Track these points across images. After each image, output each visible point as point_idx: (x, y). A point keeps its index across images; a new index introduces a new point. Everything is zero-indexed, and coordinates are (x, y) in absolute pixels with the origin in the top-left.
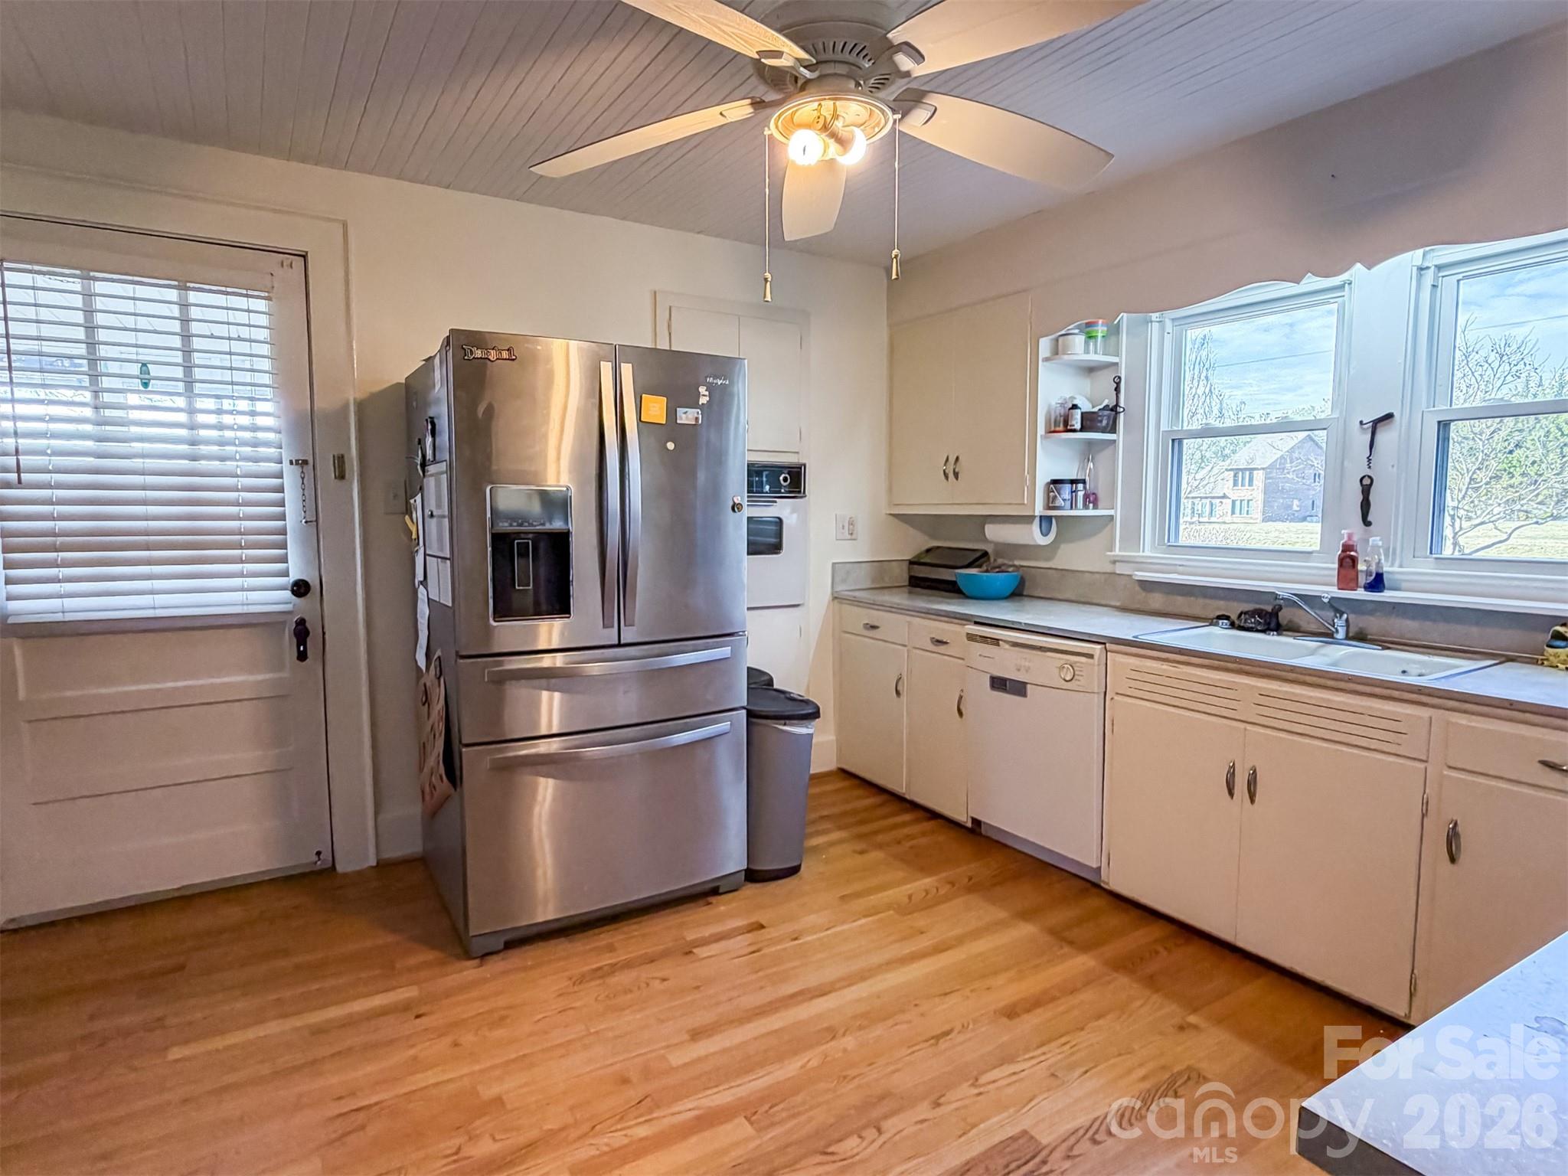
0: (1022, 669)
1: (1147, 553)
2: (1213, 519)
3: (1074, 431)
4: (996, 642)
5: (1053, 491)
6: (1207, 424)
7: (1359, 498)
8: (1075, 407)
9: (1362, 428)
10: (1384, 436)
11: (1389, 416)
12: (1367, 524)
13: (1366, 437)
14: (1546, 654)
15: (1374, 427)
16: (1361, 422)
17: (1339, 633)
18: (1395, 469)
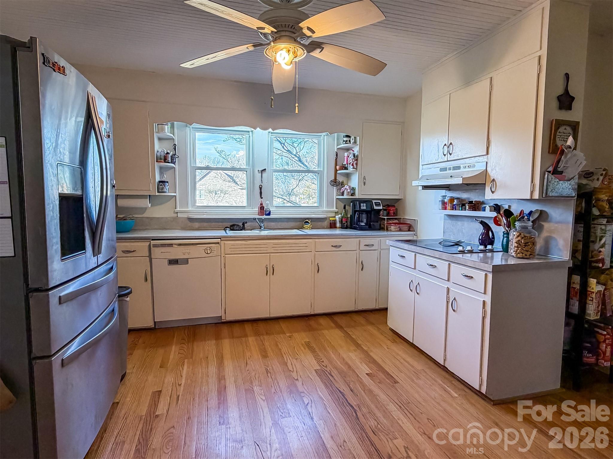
0: (186, 254)
1: (190, 209)
2: (201, 199)
3: (169, 163)
4: (171, 245)
5: (162, 186)
6: (208, 165)
7: (259, 191)
8: (168, 153)
9: (259, 172)
10: (264, 175)
11: (265, 169)
12: (262, 198)
13: (260, 174)
14: (304, 226)
15: (262, 172)
16: (258, 170)
17: (262, 227)
18: (267, 184)
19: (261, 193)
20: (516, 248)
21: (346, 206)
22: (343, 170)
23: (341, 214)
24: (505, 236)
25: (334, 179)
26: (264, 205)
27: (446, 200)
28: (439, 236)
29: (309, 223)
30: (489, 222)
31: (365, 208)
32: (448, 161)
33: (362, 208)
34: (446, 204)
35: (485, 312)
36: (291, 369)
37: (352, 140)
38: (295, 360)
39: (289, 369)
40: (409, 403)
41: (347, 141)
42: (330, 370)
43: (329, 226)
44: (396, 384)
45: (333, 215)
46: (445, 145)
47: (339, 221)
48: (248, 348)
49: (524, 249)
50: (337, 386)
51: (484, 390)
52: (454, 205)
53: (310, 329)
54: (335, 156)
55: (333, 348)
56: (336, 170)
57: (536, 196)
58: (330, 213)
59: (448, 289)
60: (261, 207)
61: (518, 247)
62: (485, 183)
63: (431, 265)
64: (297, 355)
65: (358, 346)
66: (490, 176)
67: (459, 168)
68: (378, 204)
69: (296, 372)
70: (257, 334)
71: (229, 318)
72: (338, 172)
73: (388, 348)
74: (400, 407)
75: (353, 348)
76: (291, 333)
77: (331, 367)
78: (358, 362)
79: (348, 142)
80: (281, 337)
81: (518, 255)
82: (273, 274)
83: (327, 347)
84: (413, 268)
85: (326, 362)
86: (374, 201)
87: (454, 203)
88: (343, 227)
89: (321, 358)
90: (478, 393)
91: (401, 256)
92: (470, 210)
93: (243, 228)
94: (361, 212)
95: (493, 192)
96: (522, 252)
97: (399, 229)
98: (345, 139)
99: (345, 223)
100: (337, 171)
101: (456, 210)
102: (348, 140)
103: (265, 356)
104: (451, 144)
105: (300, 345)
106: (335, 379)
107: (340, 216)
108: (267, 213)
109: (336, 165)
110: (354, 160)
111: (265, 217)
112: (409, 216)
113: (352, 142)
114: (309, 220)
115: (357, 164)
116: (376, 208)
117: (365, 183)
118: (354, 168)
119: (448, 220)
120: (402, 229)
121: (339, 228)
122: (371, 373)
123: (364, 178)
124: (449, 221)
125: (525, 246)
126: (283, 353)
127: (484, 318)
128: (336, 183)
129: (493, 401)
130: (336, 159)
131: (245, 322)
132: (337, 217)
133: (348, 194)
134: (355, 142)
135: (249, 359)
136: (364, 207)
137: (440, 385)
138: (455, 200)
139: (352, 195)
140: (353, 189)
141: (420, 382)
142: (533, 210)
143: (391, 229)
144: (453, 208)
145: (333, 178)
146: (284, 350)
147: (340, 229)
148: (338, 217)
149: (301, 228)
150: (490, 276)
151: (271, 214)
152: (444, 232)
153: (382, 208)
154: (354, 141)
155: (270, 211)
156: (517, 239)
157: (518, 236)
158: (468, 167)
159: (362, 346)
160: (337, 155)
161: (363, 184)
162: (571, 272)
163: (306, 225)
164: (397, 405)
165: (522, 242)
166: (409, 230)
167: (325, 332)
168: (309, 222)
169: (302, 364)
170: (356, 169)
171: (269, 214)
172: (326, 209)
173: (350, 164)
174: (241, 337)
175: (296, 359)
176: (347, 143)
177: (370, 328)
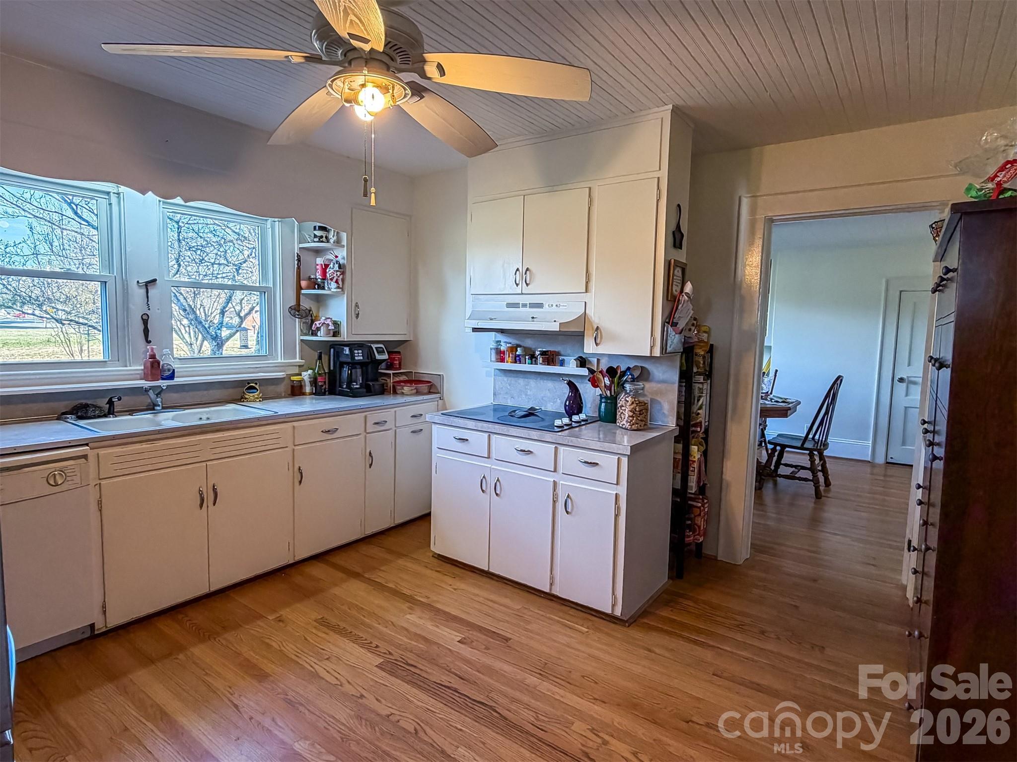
7: (142, 327)
9: (140, 286)
10: (153, 292)
11: (155, 280)
12: (148, 342)
13: (143, 291)
14: (247, 397)
15: (146, 286)
16: (138, 282)
17: (159, 406)
18: (160, 311)
19: (146, 332)
20: (631, 418)
21: (323, 355)
22: (314, 288)
23: (314, 370)
24: (603, 400)
25: (295, 304)
26: (158, 357)
27: (502, 348)
28: (486, 399)
29: (258, 390)
30: (577, 382)
31: (361, 358)
32: (522, 294)
33: (356, 358)
34: (504, 355)
35: (617, 508)
36: (335, 682)
37: (333, 237)
38: (326, 662)
39: (332, 684)
40: (546, 664)
41: (322, 237)
42: (401, 658)
43: (290, 392)
44: (510, 642)
45: (297, 371)
46: (518, 270)
47: (310, 382)
48: (207, 671)
49: (639, 418)
50: (435, 680)
51: (618, 612)
52: (516, 356)
53: (305, 594)
54: (296, 262)
55: (372, 614)
56: (299, 288)
57: (657, 352)
58: (291, 367)
59: (555, 483)
60: (152, 364)
61: (632, 416)
62: (582, 330)
63: (521, 451)
64: (322, 651)
65: (410, 600)
66: (591, 323)
67: (540, 305)
68: (380, 351)
69: (347, 684)
70: (205, 635)
71: (114, 621)
72: (303, 292)
73: (455, 589)
74: (540, 674)
75: (405, 606)
76: (275, 611)
77: (401, 652)
78: (429, 625)
79: (324, 239)
80: (259, 626)
81: (633, 426)
82: (214, 504)
83: (362, 618)
84: (486, 456)
85: (384, 647)
86: (374, 346)
87: (517, 353)
88: (319, 392)
89: (369, 642)
90: (610, 618)
91: (460, 439)
92: (545, 365)
93: (111, 411)
94: (353, 364)
95: (597, 344)
96: (638, 422)
97: (415, 391)
98: (319, 233)
99: (322, 386)
100: (301, 289)
101: (520, 363)
102: (324, 236)
103: (261, 676)
104: (527, 269)
105: (314, 631)
106: (421, 670)
107: (310, 372)
108: (167, 373)
109: (299, 279)
110: (338, 273)
111: (164, 383)
112: (426, 369)
113: (332, 241)
114: (256, 384)
115: (343, 280)
116: (379, 358)
117: (357, 316)
118: (338, 287)
119: (501, 376)
120: (419, 390)
121: (311, 394)
122: (465, 638)
123: (357, 306)
124: (505, 380)
125: (640, 414)
126: (294, 657)
127: (617, 516)
128: (298, 311)
129: (626, 621)
130: (299, 268)
131: (156, 618)
132: (304, 374)
133: (329, 334)
134: (338, 242)
135: (232, 695)
136: (359, 356)
137: (558, 622)
138: (518, 349)
139: (334, 336)
140: (336, 324)
141: (534, 627)
142: (631, 366)
143: (403, 391)
144: (515, 359)
145: (293, 303)
146: (290, 649)
147: (313, 396)
148: (306, 375)
149: (240, 399)
150: (625, 460)
151: (176, 374)
152: (494, 394)
153: (387, 358)
154: (335, 238)
155: (174, 370)
156: (632, 407)
157: (633, 403)
158: (556, 306)
159: (415, 597)
160: (299, 260)
161: (354, 316)
162: (677, 440)
163: (251, 395)
164: (536, 675)
165: (637, 410)
166: (430, 393)
167: (336, 591)
168: (257, 387)
169: (346, 664)
170: (342, 289)
171: (172, 377)
172: (283, 361)
173: (331, 279)
174: (170, 654)
175: (327, 659)
176: (322, 242)
177: (401, 562)
